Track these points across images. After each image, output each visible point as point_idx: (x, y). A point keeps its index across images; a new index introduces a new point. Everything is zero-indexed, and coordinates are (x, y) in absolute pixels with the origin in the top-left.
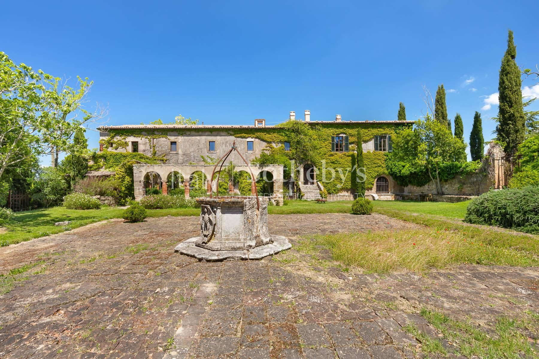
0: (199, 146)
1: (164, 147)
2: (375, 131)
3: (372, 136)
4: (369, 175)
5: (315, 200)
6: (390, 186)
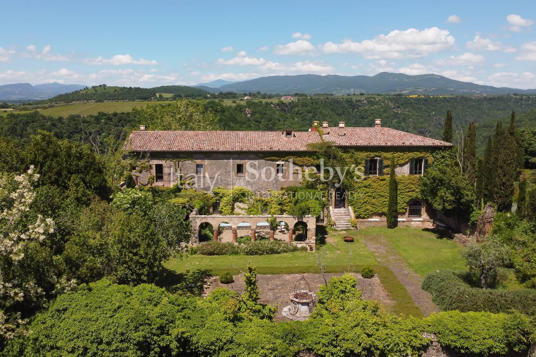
0: (226, 169)
1: (190, 170)
2: (411, 155)
3: (407, 160)
4: (402, 200)
5: (345, 230)
6: (423, 210)
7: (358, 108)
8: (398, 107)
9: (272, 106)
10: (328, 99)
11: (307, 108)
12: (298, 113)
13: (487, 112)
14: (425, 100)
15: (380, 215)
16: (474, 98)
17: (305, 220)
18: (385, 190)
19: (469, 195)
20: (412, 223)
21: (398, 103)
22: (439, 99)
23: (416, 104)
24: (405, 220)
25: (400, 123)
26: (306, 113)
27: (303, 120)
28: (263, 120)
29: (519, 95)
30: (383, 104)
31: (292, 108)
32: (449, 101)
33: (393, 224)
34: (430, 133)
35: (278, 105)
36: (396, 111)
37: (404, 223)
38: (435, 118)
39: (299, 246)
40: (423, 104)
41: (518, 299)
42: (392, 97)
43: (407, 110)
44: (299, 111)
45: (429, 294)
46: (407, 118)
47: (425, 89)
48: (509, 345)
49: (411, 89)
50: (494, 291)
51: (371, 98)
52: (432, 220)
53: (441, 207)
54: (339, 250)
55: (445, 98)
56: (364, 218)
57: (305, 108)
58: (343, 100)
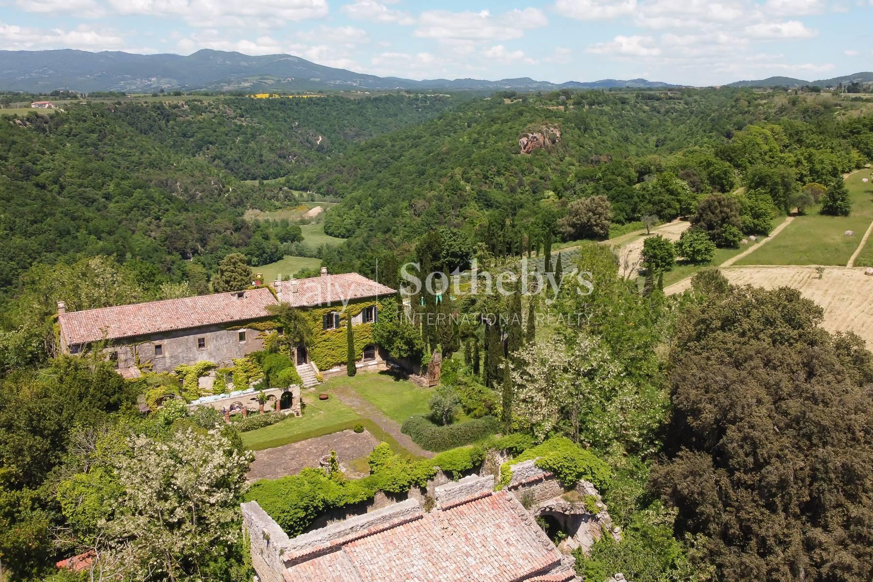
0: (187, 346)
1: (149, 352)
2: (363, 305)
3: (360, 310)
4: (358, 347)
5: (313, 387)
6: (376, 353)
7: (175, 120)
8: (242, 116)
9: (18, 122)
10: (119, 103)
11: (86, 125)
12: (70, 133)
13: (373, 119)
14: (282, 103)
15: (339, 364)
16: (352, 99)
17: (290, 390)
18: (343, 341)
19: (419, 344)
20: (369, 367)
21: (241, 109)
22: (302, 101)
23: (269, 109)
24: (362, 365)
25: (247, 143)
26: (85, 134)
27: (82, 147)
28: (10, 154)
29: (413, 92)
30: (216, 111)
31: (57, 125)
32: (318, 104)
33: (352, 372)
34: (295, 156)
35: (28, 120)
36: (239, 123)
37: (363, 369)
38: (299, 132)
39: (287, 413)
40: (279, 110)
41: (468, 428)
42: (230, 99)
43: (256, 120)
44: (71, 129)
45: (408, 436)
46: (258, 134)
47: (277, 79)
48: (474, 463)
49: (255, 79)
50: (451, 426)
51: (196, 101)
52: (385, 362)
53: (397, 356)
54: (321, 410)
55: (311, 99)
56: (325, 370)
57: (81, 124)
58: (147, 106)
